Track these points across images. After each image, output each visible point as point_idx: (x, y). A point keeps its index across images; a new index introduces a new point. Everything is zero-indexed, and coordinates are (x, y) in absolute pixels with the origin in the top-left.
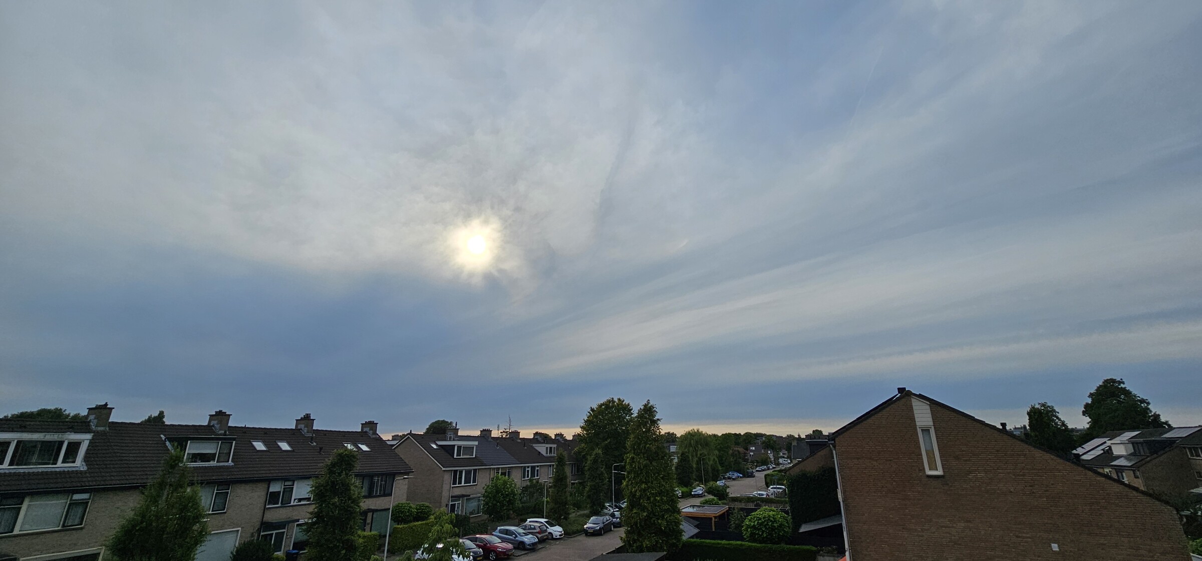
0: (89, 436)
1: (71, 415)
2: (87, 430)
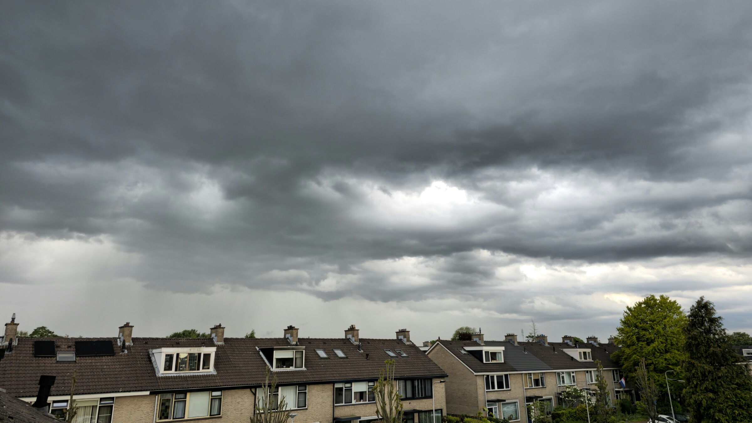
0: (214, 349)
1: (201, 334)
2: (212, 345)
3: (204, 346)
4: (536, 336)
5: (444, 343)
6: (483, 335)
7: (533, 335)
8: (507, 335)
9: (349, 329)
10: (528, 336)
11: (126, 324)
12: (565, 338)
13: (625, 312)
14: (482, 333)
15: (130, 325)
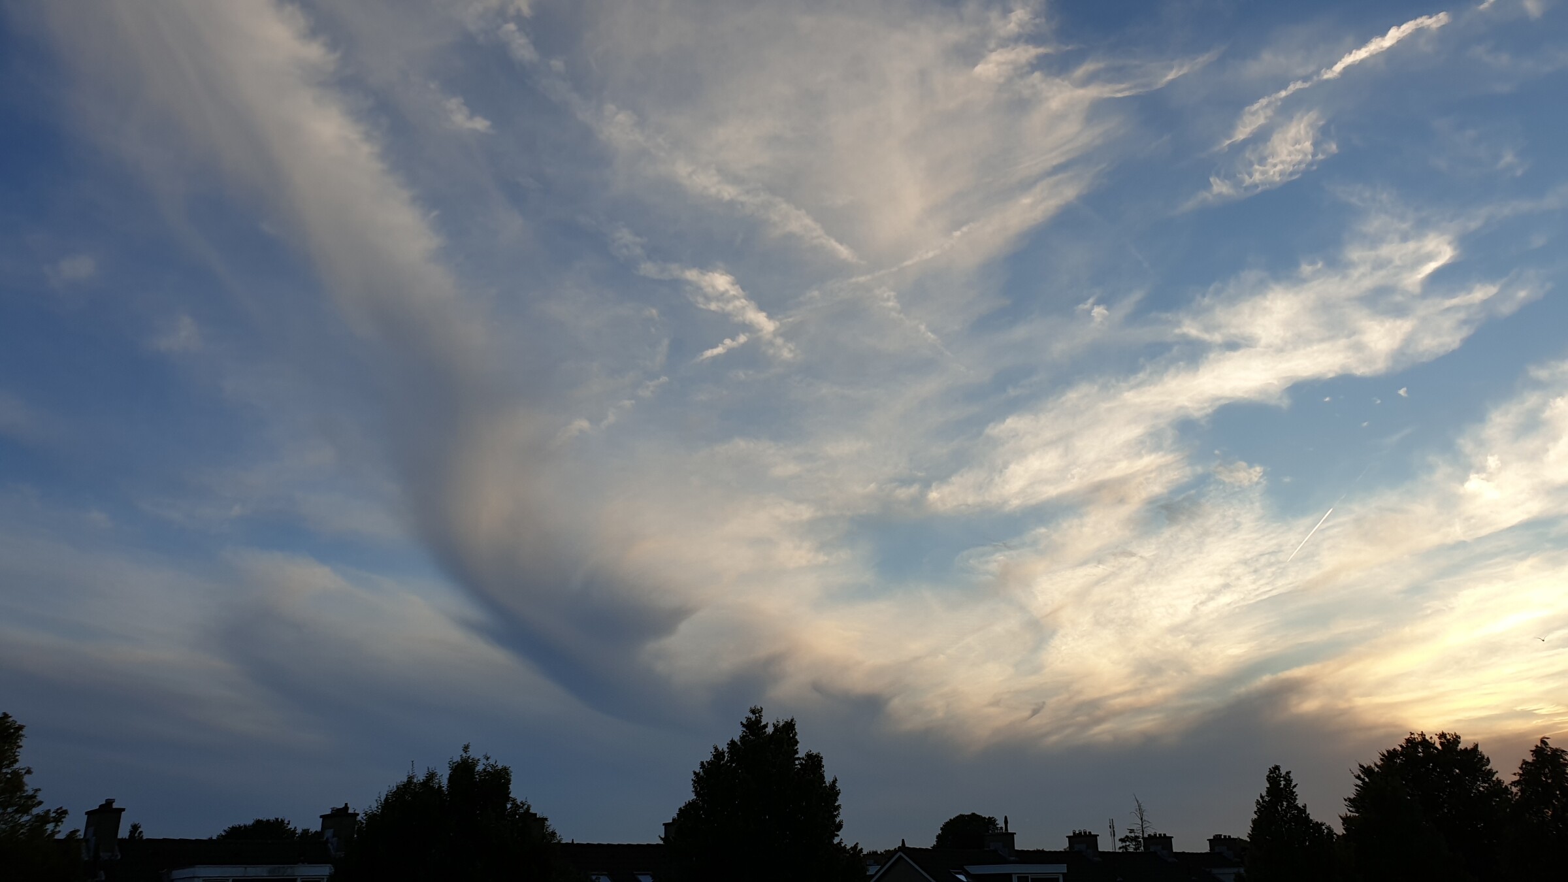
1: (299, 831)
3: (303, 863)
4: (1146, 835)
5: (916, 853)
6: (1013, 834)
7: (1136, 834)
8: (1074, 833)
9: (673, 819)
10: (1123, 837)
11: (104, 803)
12: (1216, 841)
13: (1358, 777)
14: (1009, 831)
15: (115, 806)
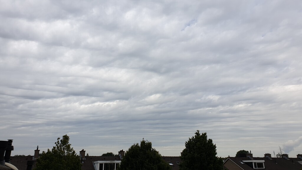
0: (120, 162)
2: (119, 160)
3: (116, 160)
5: (232, 158)
6: (252, 154)
7: (280, 154)
8: (266, 154)
9: (182, 152)
10: (277, 155)
11: (82, 150)
12: (298, 155)
